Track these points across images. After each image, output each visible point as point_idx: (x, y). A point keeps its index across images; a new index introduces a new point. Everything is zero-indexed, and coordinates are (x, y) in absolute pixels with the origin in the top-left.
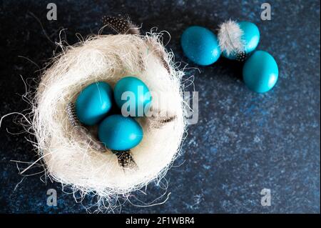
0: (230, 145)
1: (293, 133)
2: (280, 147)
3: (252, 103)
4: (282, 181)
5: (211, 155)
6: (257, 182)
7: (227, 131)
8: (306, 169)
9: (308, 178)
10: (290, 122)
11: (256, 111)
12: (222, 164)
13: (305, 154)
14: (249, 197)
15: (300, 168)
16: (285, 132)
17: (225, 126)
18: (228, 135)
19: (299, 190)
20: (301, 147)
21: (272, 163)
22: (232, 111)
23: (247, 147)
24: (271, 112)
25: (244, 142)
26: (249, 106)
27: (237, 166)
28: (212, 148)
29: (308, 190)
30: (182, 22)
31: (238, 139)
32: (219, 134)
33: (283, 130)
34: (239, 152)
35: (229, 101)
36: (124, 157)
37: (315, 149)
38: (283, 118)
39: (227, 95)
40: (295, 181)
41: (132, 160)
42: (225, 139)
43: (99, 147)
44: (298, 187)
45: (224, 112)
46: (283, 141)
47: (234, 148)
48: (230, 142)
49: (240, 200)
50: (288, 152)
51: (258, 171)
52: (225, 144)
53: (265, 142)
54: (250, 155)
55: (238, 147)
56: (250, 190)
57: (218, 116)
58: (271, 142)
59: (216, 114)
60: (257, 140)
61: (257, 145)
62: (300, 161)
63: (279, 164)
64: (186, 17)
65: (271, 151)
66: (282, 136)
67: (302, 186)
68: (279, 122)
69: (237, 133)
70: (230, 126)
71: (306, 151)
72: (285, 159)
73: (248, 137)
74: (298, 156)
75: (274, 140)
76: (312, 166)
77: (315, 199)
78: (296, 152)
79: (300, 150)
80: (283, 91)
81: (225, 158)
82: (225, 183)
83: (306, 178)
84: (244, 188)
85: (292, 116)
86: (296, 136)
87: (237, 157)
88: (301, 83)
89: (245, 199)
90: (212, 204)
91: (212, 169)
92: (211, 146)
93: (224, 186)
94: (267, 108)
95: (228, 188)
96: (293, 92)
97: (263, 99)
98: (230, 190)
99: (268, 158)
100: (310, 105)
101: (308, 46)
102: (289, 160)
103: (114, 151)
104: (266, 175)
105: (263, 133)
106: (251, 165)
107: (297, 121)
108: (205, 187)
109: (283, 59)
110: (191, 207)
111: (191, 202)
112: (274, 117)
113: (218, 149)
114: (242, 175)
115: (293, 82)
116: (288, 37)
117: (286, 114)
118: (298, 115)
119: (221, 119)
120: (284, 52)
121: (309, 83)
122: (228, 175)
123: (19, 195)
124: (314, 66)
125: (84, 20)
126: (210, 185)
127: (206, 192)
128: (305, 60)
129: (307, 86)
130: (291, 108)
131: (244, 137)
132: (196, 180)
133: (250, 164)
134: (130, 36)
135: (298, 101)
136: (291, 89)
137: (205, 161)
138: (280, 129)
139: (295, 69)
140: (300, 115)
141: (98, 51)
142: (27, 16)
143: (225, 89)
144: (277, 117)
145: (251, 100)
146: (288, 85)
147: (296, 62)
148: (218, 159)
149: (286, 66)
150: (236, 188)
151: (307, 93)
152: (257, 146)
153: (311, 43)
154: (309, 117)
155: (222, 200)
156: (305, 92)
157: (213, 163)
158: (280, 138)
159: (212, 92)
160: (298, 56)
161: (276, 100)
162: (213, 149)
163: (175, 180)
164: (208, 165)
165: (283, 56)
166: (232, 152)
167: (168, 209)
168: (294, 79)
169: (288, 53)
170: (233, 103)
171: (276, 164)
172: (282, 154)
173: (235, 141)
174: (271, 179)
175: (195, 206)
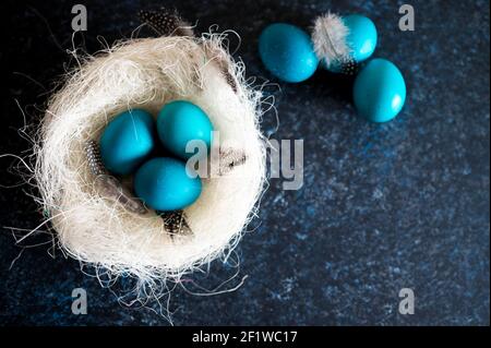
0: (337, 203)
1: (433, 184)
2: (413, 204)
3: (370, 138)
4: (417, 257)
5: (308, 218)
6: (378, 258)
7: (332, 181)
8: (453, 238)
9: (456, 251)
10: (428, 167)
11: (376, 151)
12: (326, 232)
13: (451, 216)
14: (367, 280)
15: (443, 236)
16: (421, 183)
17: (329, 175)
18: (333, 188)
19: (444, 269)
20: (446, 205)
21: (401, 228)
22: (340, 153)
23: (364, 205)
24: (399, 152)
25: (358, 199)
26: (364, 144)
27: (348, 233)
28: (309, 208)
29: (456, 269)
30: (263, 18)
31: (349, 193)
32: (320, 186)
33: (417, 179)
34: (350, 213)
35: (334, 136)
36: (174, 220)
37: (466, 207)
38: (418, 162)
39: (331, 128)
40: (437, 256)
41: (185, 223)
42: (329, 194)
43: (136, 205)
44: (441, 265)
45: (326, 153)
46: (417, 195)
47: (342, 208)
48: (337, 199)
49: (353, 285)
50: (426, 211)
51: (380, 242)
52: (329, 202)
53: (390, 198)
54: (367, 218)
55: (349, 205)
56: (368, 270)
57: (318, 160)
58: (400, 198)
59: (315, 156)
60: (378, 194)
61: (378, 202)
62: (444, 225)
63: (412, 230)
64: (268, 11)
65: (399, 212)
66: (416, 189)
67: (447, 263)
68: (411, 168)
69: (348, 184)
70: (336, 174)
71: (453, 210)
72: (420, 222)
73: (364, 191)
74: (441, 219)
75: (404, 194)
76: (462, 233)
77: (468, 283)
78: (437, 212)
79: (443, 208)
80: (417, 121)
81: (328, 222)
82: (330, 260)
83: (452, 250)
84: (359, 266)
85: (430, 157)
86: (437, 189)
87: (348, 220)
88: (445, 107)
89: (361, 283)
90: (311, 292)
91: (309, 239)
92: (308, 204)
93: (328, 265)
94: (392, 147)
95: (335, 268)
96: (432, 121)
97: (387, 133)
98: (338, 271)
99: (395, 221)
100: (459, 141)
101: (455, 51)
102: (427, 224)
103: (158, 212)
104: (392, 247)
105: (386, 183)
106: (369, 232)
107: (439, 165)
108: (299, 265)
109: (417, 72)
110: (279, 296)
111: (279, 289)
112: (404, 160)
113: (318, 209)
114: (355, 247)
115: (433, 107)
116: (425, 38)
117: (422, 154)
118: (440, 156)
119: (323, 164)
120: (418, 61)
121: (457, 107)
122: (333, 249)
123: (19, 281)
124: (465, 81)
125: (114, 18)
126: (307, 263)
127: (300, 274)
128: (451, 72)
129: (454, 113)
130: (429, 146)
131: (357, 191)
132: (285, 256)
133: (367, 232)
134: (178, 39)
135: (440, 135)
136: (429, 116)
137: (299, 228)
138: (414, 178)
139: (436, 86)
140: (443, 157)
141: (130, 63)
142: (27, 14)
143: (328, 118)
144: (409, 159)
145: (369, 134)
146: (425, 111)
147: (437, 76)
148: (319, 224)
149: (422, 82)
150: (346, 268)
151: (454, 122)
152: (378, 204)
153: (459, 47)
154: (458, 158)
155: (327, 286)
156: (450, 121)
157: (310, 231)
158: (413, 191)
159: (309, 123)
160: (440, 66)
161: (406, 134)
162: (311, 210)
163: (254, 257)
164: (303, 233)
165: (416, 67)
166: (340, 213)
167: (244, 300)
168: (433, 102)
169: (424, 63)
170: (341, 139)
171: (407, 230)
172: (416, 216)
173: (345, 198)
174: (400, 253)
175: (285, 295)
